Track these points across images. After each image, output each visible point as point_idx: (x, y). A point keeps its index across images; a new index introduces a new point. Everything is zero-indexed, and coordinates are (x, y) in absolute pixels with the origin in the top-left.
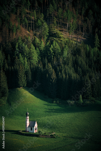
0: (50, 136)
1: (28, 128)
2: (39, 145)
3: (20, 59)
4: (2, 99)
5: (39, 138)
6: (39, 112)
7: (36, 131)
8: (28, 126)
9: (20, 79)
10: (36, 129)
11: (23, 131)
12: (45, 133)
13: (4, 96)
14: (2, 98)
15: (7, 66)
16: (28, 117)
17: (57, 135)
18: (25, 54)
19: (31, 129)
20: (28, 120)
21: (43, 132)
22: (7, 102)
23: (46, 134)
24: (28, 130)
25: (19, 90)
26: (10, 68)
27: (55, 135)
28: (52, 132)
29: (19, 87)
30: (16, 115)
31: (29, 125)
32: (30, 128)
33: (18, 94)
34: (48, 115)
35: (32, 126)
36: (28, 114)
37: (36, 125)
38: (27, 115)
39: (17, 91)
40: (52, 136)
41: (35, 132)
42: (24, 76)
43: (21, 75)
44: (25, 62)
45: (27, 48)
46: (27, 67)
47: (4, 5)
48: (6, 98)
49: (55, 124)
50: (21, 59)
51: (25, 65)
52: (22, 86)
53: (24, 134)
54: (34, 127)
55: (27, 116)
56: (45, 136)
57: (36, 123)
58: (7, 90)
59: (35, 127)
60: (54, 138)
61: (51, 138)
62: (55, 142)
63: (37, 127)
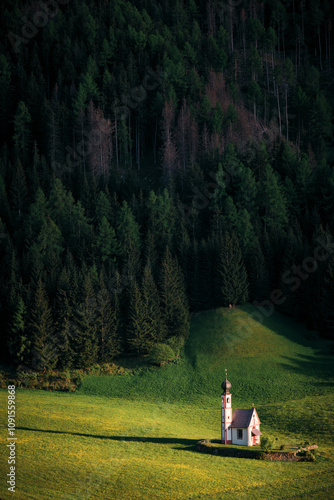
0: (299, 454)
1: (229, 432)
2: (255, 484)
3: (230, 216)
4: (168, 344)
5: (260, 462)
6: (285, 384)
7: (255, 440)
8: (228, 425)
9: (227, 279)
10: (253, 435)
11: (213, 441)
12: (282, 448)
13: (174, 334)
14: (170, 340)
15: (186, 238)
16: (229, 396)
17: (322, 453)
18: (247, 198)
19: (240, 435)
20: (229, 405)
21: (275, 445)
22: (183, 354)
23: (285, 450)
24: (229, 438)
25: (225, 314)
26: (196, 243)
27: (312, 451)
28: (307, 443)
29: (224, 306)
30: (208, 393)
31: (232, 423)
32: (235, 431)
33: (220, 327)
34: (313, 391)
35: (241, 423)
36: (228, 386)
37: (255, 421)
38: (224, 388)
39: (216, 318)
40: (303, 457)
41: (251, 443)
42: (240, 271)
43: (228, 268)
44: (244, 225)
45: (254, 180)
46: (251, 240)
47: (187, 43)
48: (182, 342)
49: (327, 421)
50: (233, 214)
51: (243, 234)
52: (235, 301)
53: (213, 448)
54: (246, 426)
55: (224, 394)
56: (281, 454)
57: (254, 413)
58: (185, 313)
59: (250, 429)
60: (311, 460)
61: (302, 460)
62: (311, 473)
63: (258, 428)
